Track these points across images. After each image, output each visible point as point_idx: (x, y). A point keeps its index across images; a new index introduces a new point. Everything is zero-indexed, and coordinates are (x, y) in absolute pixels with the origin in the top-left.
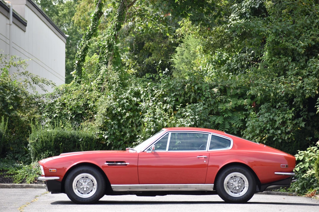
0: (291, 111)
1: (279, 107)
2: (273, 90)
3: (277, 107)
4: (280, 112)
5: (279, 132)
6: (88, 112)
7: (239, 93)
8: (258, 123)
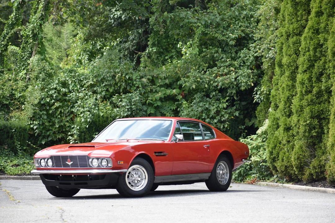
0: (225, 101)
1: (213, 96)
2: (207, 81)
3: (211, 96)
4: (214, 102)
5: (216, 121)
6: (14, 103)
7: (168, 83)
8: (194, 113)
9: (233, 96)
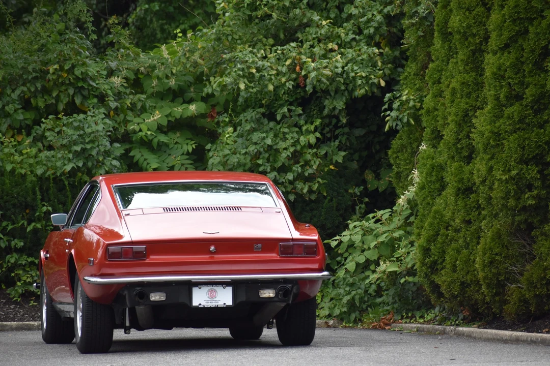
0: (312, 128)
1: (284, 116)
3: (279, 118)
4: (286, 130)
5: (290, 176)
7: (176, 88)
8: (237, 158)
9: (337, 117)
